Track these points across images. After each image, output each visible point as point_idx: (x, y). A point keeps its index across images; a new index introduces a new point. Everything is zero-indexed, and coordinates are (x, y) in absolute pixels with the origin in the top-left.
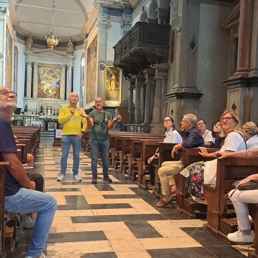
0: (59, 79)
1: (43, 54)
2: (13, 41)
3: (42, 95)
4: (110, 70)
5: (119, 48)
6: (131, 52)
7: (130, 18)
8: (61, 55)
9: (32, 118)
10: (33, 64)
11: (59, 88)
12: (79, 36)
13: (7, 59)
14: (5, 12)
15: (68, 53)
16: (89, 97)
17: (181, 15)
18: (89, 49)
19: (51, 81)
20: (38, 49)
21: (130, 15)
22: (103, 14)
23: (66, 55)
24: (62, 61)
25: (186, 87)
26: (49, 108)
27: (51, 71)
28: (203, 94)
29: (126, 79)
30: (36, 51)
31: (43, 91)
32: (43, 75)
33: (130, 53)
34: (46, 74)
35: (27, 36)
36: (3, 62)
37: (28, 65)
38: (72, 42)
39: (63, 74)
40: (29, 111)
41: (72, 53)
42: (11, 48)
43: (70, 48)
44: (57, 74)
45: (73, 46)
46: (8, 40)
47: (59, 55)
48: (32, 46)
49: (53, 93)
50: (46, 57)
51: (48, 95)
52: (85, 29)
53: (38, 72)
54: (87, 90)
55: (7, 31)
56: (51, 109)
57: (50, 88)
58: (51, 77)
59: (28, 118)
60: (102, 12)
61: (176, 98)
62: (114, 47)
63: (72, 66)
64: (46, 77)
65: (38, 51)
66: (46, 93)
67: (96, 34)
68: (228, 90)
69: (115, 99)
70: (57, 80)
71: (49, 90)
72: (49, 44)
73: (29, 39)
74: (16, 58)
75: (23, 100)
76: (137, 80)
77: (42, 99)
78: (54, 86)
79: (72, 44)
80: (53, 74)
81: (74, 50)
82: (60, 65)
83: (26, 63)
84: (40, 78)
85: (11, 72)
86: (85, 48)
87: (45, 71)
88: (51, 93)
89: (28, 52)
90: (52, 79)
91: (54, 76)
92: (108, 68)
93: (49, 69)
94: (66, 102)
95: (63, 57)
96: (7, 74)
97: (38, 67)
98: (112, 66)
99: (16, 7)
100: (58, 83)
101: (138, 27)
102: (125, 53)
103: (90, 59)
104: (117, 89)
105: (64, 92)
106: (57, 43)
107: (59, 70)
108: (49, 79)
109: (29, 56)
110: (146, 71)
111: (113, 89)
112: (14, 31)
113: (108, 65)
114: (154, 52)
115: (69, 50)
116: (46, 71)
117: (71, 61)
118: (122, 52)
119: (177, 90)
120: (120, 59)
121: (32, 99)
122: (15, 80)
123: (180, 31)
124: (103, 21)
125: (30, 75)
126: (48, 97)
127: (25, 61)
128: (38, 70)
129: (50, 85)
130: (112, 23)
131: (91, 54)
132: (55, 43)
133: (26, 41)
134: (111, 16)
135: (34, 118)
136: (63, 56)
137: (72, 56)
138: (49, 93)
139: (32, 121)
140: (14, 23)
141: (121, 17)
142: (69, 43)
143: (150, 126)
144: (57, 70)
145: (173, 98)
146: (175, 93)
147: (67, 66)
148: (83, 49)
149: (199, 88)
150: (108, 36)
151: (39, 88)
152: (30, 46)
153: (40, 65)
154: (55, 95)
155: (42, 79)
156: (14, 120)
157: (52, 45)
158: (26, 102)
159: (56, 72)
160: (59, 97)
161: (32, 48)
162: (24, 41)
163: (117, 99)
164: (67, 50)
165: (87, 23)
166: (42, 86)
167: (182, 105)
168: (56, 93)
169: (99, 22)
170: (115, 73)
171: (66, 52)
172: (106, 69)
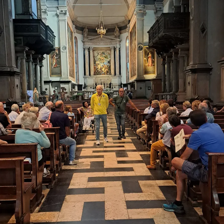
0: (109, 59)
1: (96, 40)
2: (73, 33)
3: (97, 73)
4: (147, 50)
5: (152, 33)
6: (159, 36)
7: (162, 4)
8: (110, 39)
9: (90, 93)
10: (89, 49)
11: (110, 66)
12: (123, 22)
13: (69, 49)
14: (65, 14)
15: (116, 37)
16: (133, 72)
17: (193, 7)
18: (131, 33)
19: (103, 61)
20: (92, 36)
21: (161, 3)
22: (140, 5)
23: (114, 39)
24: (112, 44)
25: (198, 64)
26: (103, 83)
27: (103, 53)
28: (212, 68)
29: (159, 57)
30: (90, 39)
31: (98, 70)
32: (97, 57)
33: (158, 38)
34: (99, 56)
35: (84, 27)
36: (66, 52)
37: (85, 50)
38: (118, 28)
39: (112, 55)
40: (89, 86)
41: (119, 37)
42: (72, 40)
43: (117, 33)
44: (108, 55)
45: (119, 31)
46: (69, 34)
47: (109, 40)
48: (88, 35)
49: (105, 71)
50: (99, 42)
51: (101, 73)
52: (127, 16)
53: (94, 55)
54: (131, 67)
55: (68, 27)
56: (104, 84)
57: (103, 66)
58: (103, 58)
59: (87, 93)
60: (138, 3)
61: (191, 72)
62: (148, 32)
63: (119, 47)
64: (100, 58)
65: (92, 38)
66: (100, 71)
67: (135, 22)
68: (222, 68)
69: (152, 73)
70: (109, 60)
71: (103, 68)
72: (99, 33)
73: (85, 29)
74: (77, 46)
75: (84, 78)
76: (167, 57)
77: (97, 76)
78: (106, 65)
79: (118, 29)
80: (105, 55)
81: (120, 34)
82: (109, 48)
83: (84, 49)
84: (95, 59)
85: (73, 58)
86: (128, 32)
87: (98, 54)
88: (104, 71)
89: (85, 40)
90: (104, 59)
91: (106, 57)
92: (145, 48)
93: (102, 51)
94: (115, 77)
95: (111, 41)
96: (70, 60)
97: (93, 51)
98: (147, 46)
99: (74, 7)
100: (109, 62)
101: (163, 17)
102: (155, 37)
103: (132, 42)
104: (153, 64)
105: (114, 69)
106: (105, 32)
107: (109, 52)
108: (102, 59)
109: (86, 43)
110: (172, 51)
111: (150, 65)
112: (73, 25)
113: (145, 46)
114: (177, 35)
115: (116, 35)
116: (100, 54)
117: (118, 43)
118: (153, 36)
119: (192, 66)
120: (153, 41)
121: (90, 77)
122: (77, 63)
123: (193, 19)
124: (139, 10)
125: (87, 58)
126: (102, 74)
127: (83, 47)
128: (93, 53)
129: (103, 64)
130: (147, 11)
131: (133, 37)
132: (103, 32)
133: (83, 31)
134: (146, 5)
135: (91, 93)
136: (112, 39)
137: (118, 40)
138: (102, 71)
139: (90, 95)
140: (73, 19)
141: (154, 5)
142: (116, 29)
143: (176, 94)
144: (108, 51)
145: (189, 73)
146: (190, 69)
147: (115, 47)
148: (127, 33)
149: (210, 64)
150: (144, 22)
151: (95, 68)
152: (86, 35)
153: (94, 49)
154: (107, 72)
155: (97, 60)
156: (77, 95)
157: (102, 34)
158: (86, 79)
159: (107, 53)
160: (110, 74)
161: (88, 36)
162: (81, 31)
163: (154, 73)
164: (114, 35)
165: (129, 11)
166: (97, 66)
167: (196, 78)
168: (108, 70)
169: (137, 11)
170: (151, 52)
171: (114, 36)
172: (143, 49)
